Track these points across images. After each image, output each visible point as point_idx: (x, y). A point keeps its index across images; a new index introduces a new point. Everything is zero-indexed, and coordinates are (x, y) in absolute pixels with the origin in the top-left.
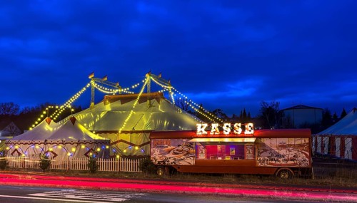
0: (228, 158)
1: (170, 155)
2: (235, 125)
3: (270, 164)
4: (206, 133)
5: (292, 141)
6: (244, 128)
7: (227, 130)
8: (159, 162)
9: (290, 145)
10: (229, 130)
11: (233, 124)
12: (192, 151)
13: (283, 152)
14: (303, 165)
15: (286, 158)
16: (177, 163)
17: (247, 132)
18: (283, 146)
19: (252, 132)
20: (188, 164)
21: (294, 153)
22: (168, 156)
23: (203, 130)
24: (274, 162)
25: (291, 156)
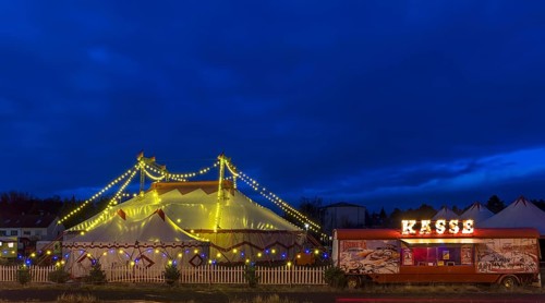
0: (441, 264)
1: (366, 261)
2: (451, 223)
3: (493, 270)
4: (414, 232)
5: (518, 242)
6: (461, 226)
7: (441, 229)
8: (351, 271)
9: (516, 247)
10: (443, 229)
11: (448, 220)
12: (396, 255)
13: (508, 255)
14: (530, 271)
15: (511, 262)
16: (376, 271)
17: (465, 231)
18: (508, 248)
19: (472, 231)
20: (389, 272)
21: (520, 256)
22: (363, 262)
23: (410, 228)
24: (497, 267)
25: (517, 260)
